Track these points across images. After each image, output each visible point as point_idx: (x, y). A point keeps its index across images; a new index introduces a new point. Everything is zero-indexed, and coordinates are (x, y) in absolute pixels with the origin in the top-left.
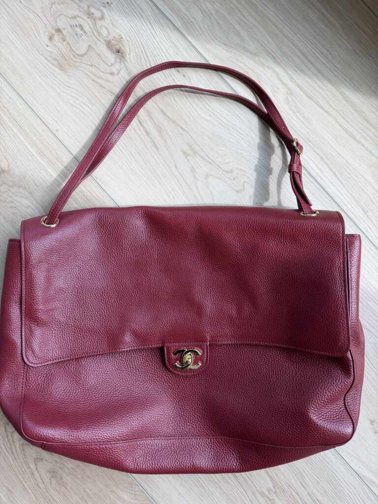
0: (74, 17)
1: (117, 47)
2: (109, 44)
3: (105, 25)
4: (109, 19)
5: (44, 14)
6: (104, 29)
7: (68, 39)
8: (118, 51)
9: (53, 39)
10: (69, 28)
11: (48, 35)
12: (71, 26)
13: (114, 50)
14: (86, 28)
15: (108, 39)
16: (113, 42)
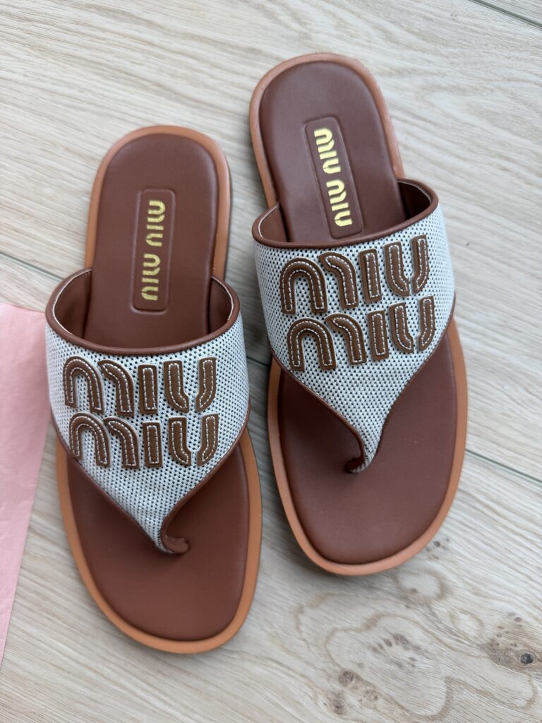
0: (371, 624)
1: (520, 648)
2: (495, 652)
3: (461, 605)
4: (460, 585)
5: (288, 652)
6: (462, 616)
7: (383, 689)
8: (528, 659)
9: (345, 704)
10: (370, 656)
11: (326, 701)
12: (375, 650)
13: (517, 660)
14: (416, 636)
15: (484, 640)
16: (503, 641)
